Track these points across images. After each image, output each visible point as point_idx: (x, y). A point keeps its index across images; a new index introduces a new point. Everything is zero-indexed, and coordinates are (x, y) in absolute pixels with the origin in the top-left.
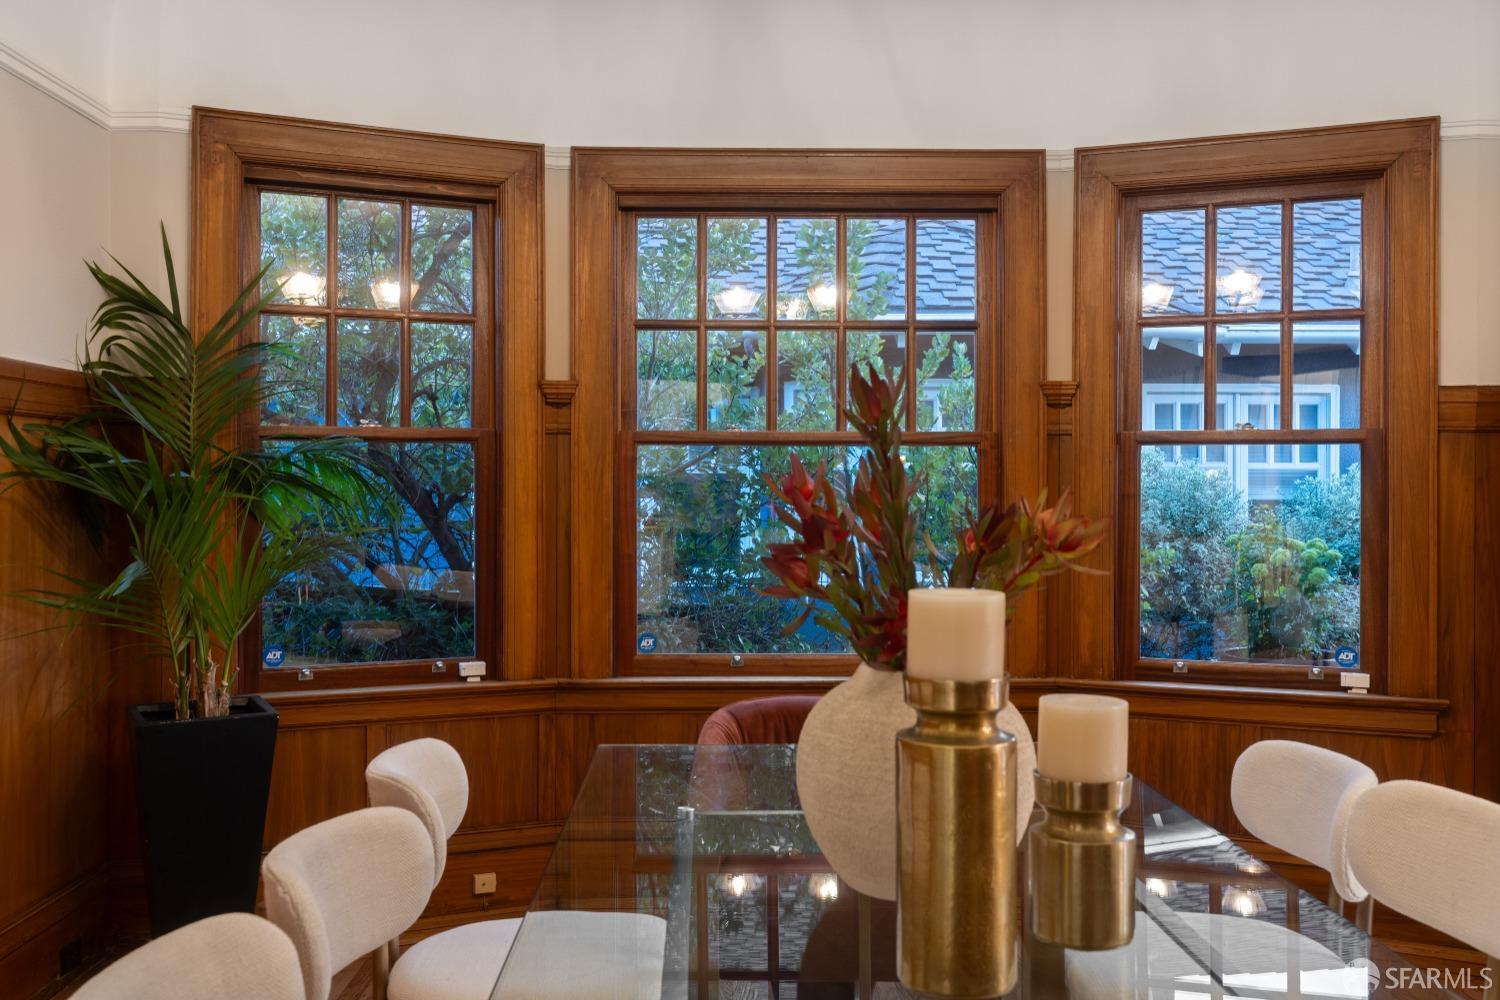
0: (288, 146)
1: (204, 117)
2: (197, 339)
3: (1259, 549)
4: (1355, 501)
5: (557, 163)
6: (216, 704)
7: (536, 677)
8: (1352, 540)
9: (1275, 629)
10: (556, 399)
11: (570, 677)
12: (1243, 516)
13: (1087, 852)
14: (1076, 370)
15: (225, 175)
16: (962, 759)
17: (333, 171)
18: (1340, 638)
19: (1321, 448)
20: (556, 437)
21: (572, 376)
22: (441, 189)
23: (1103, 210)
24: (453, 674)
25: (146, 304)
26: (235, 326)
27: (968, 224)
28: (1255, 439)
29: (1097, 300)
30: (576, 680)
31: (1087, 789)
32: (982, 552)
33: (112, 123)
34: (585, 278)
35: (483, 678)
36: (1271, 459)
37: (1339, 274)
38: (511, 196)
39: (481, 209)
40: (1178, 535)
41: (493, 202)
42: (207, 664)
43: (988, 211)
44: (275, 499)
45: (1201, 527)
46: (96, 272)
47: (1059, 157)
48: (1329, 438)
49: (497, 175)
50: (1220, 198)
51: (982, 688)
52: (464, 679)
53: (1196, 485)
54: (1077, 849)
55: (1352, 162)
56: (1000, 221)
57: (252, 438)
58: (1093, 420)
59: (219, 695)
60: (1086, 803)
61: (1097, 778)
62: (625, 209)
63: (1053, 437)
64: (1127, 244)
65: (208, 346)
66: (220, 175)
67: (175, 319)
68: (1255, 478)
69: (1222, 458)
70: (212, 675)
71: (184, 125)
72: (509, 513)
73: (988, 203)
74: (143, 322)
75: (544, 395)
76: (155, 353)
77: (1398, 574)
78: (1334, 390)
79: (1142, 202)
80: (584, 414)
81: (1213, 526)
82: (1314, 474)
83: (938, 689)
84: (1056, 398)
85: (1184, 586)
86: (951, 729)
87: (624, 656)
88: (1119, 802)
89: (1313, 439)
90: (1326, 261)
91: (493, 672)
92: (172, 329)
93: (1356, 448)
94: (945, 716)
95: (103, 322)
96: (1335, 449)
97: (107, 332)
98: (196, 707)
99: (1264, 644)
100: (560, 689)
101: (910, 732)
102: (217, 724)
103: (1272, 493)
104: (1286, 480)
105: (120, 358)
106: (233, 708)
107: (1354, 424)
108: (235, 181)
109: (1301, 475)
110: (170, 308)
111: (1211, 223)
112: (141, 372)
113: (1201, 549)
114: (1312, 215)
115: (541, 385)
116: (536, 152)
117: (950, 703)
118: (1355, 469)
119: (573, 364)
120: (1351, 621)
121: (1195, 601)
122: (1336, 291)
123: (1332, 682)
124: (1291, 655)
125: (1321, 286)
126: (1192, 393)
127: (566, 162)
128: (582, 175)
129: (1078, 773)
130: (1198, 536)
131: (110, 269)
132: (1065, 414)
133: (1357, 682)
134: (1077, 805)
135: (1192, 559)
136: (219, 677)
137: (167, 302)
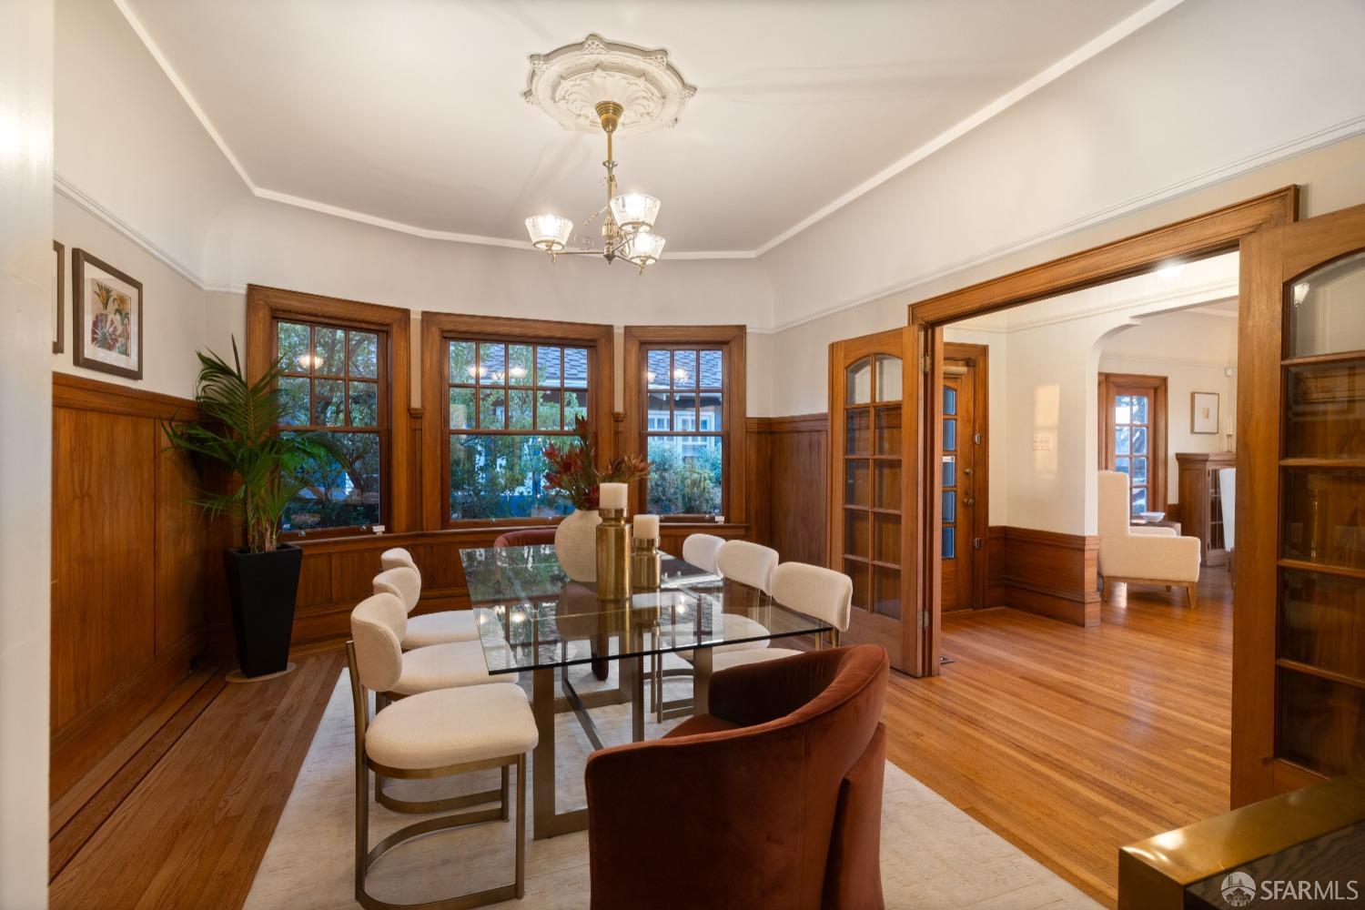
0: (294, 304)
1: (252, 289)
2: (250, 386)
3: (688, 474)
4: (720, 457)
5: (416, 317)
6: (270, 546)
7: (407, 531)
8: (719, 471)
9: (693, 504)
10: (415, 416)
11: (422, 530)
12: (680, 463)
13: (649, 559)
14: (625, 409)
15: (263, 315)
16: (616, 531)
17: (316, 315)
18: (715, 508)
19: (708, 438)
20: (415, 432)
21: (423, 406)
22: (364, 325)
23: (634, 349)
24: (370, 531)
25: (224, 370)
26: (268, 383)
27: (585, 352)
28: (685, 434)
29: (632, 383)
30: (425, 532)
31: (648, 541)
32: (614, 473)
33: (206, 288)
34: (428, 365)
35: (383, 533)
36: (690, 441)
37: (714, 370)
38: (395, 330)
39: (381, 334)
40: (658, 469)
41: (387, 332)
42: (266, 529)
43: (592, 347)
44: (286, 457)
45: (666, 467)
46: (200, 355)
47: (618, 328)
48: (710, 434)
49: (388, 321)
50: (675, 348)
51: (622, 511)
52: (375, 533)
53: (664, 451)
54: (646, 559)
55: (719, 339)
56: (596, 350)
57: (276, 430)
58: (631, 428)
59: (271, 542)
60: (648, 545)
61: (651, 538)
62: (444, 338)
63: (617, 433)
64: (642, 362)
65: (256, 390)
66: (261, 315)
67: (239, 378)
68: (685, 448)
69: (672, 440)
70: (269, 533)
71: (243, 291)
72: (395, 462)
73: (592, 344)
74: (224, 380)
75: (411, 414)
76: (230, 392)
77: (734, 481)
78: (712, 414)
79: (648, 346)
80: (429, 422)
81: (671, 466)
82: (706, 446)
83: (609, 511)
84: (617, 419)
85: (660, 489)
86: (613, 523)
87: (445, 521)
88: (657, 544)
89: (705, 435)
90: (709, 365)
91: (388, 530)
92: (237, 382)
93: (720, 438)
94: (611, 519)
95: (203, 378)
96: (713, 438)
97: (204, 383)
98: (261, 547)
99: (689, 510)
100: (418, 535)
101: (601, 525)
102: (270, 554)
103: (689, 454)
104: (694, 448)
105: (211, 394)
106: (277, 548)
107: (720, 430)
108: (268, 318)
109: (702, 446)
110: (236, 372)
111: (672, 356)
112: (226, 401)
113: (666, 475)
114: (707, 355)
115: (409, 409)
116: (406, 312)
117: (613, 515)
118: (720, 444)
119: (423, 400)
120: (718, 500)
121: (664, 495)
122: (713, 377)
123: (712, 520)
124: (698, 512)
125: (708, 374)
126: (665, 415)
127: (419, 317)
128: (427, 322)
129: (645, 537)
130: (665, 470)
131: (206, 354)
132: (621, 424)
133: (720, 519)
134: (646, 545)
135: (663, 479)
136: (272, 534)
137: (235, 369)
